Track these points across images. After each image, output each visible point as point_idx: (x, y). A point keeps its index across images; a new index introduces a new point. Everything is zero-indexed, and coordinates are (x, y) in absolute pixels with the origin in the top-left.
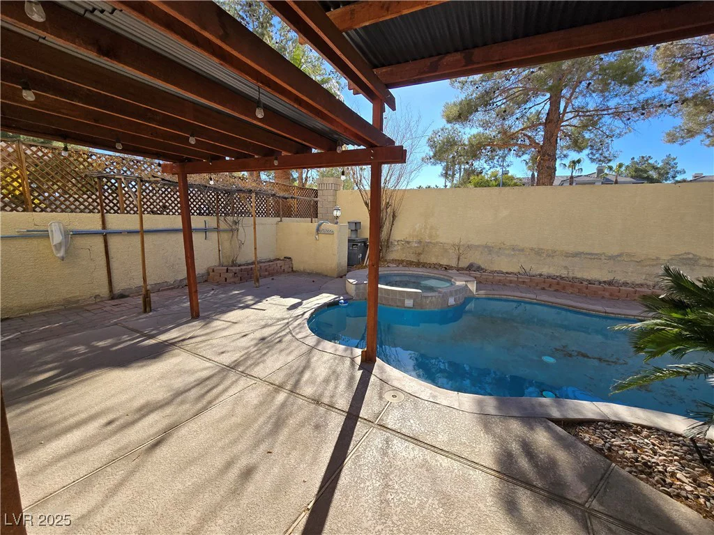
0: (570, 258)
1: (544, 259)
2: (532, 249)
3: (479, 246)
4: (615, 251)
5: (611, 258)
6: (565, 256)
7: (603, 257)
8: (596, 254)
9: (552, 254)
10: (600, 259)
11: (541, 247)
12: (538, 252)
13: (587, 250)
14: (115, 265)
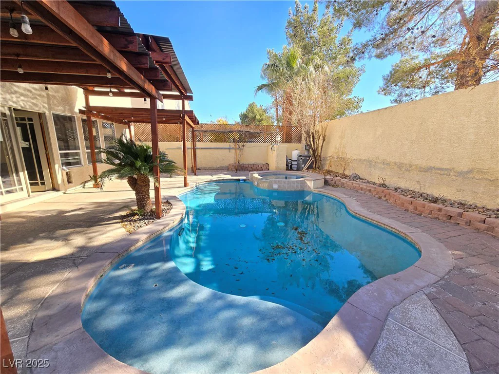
0: (423, 173)
1: (404, 173)
2: (395, 163)
3: (364, 160)
4: (464, 166)
5: (461, 174)
6: (419, 171)
7: (452, 173)
8: (446, 169)
9: (409, 168)
10: (450, 175)
11: (402, 161)
12: (400, 166)
13: (438, 165)
14: (198, 159)
